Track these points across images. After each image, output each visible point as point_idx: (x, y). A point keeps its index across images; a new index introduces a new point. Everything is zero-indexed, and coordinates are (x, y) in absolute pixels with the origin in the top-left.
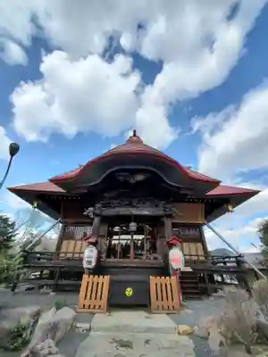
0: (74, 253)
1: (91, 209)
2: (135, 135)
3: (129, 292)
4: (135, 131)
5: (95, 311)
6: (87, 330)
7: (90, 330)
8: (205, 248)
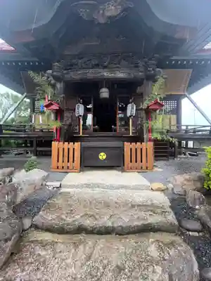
1: (50, 71)
3: (103, 156)
5: (68, 171)
6: (57, 188)
7: (60, 187)
8: (179, 121)
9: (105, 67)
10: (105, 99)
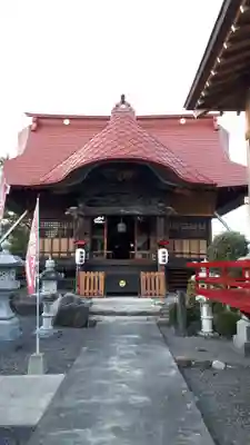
0: (60, 253)
1: (74, 208)
2: (123, 102)
3: (122, 283)
4: (123, 97)
7: (91, 304)
9: (122, 205)
10: (122, 234)
